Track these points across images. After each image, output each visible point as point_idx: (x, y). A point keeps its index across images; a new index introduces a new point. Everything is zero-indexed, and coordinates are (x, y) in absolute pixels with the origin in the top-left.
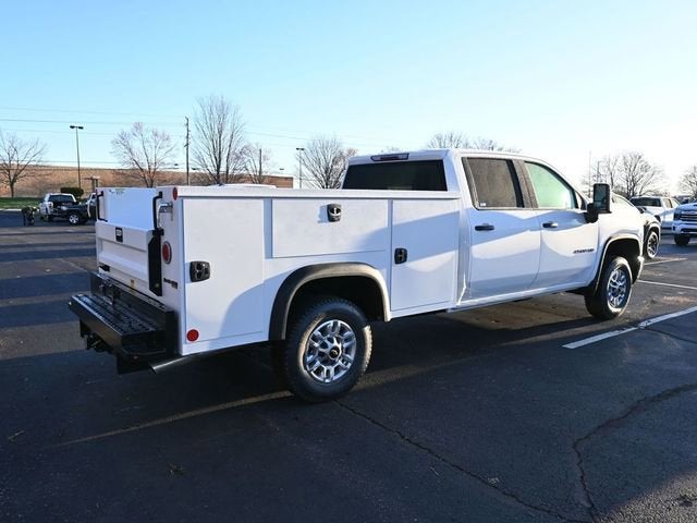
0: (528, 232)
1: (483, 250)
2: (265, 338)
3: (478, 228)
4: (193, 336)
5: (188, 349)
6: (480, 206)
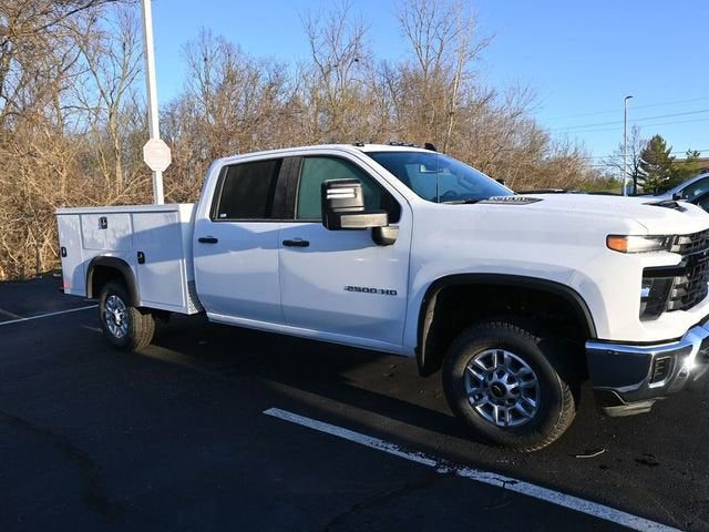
1: (207, 262)
3: (202, 241)
6: (219, 217)
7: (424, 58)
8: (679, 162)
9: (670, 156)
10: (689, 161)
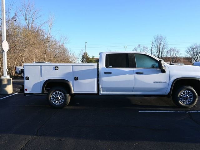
0: (128, 75)
1: (105, 79)
2: (41, 92)
3: (105, 73)
4: (26, 90)
5: (26, 92)
6: (109, 67)
7: (28, 23)
8: (90, 58)
9: (88, 57)
10: (93, 58)
